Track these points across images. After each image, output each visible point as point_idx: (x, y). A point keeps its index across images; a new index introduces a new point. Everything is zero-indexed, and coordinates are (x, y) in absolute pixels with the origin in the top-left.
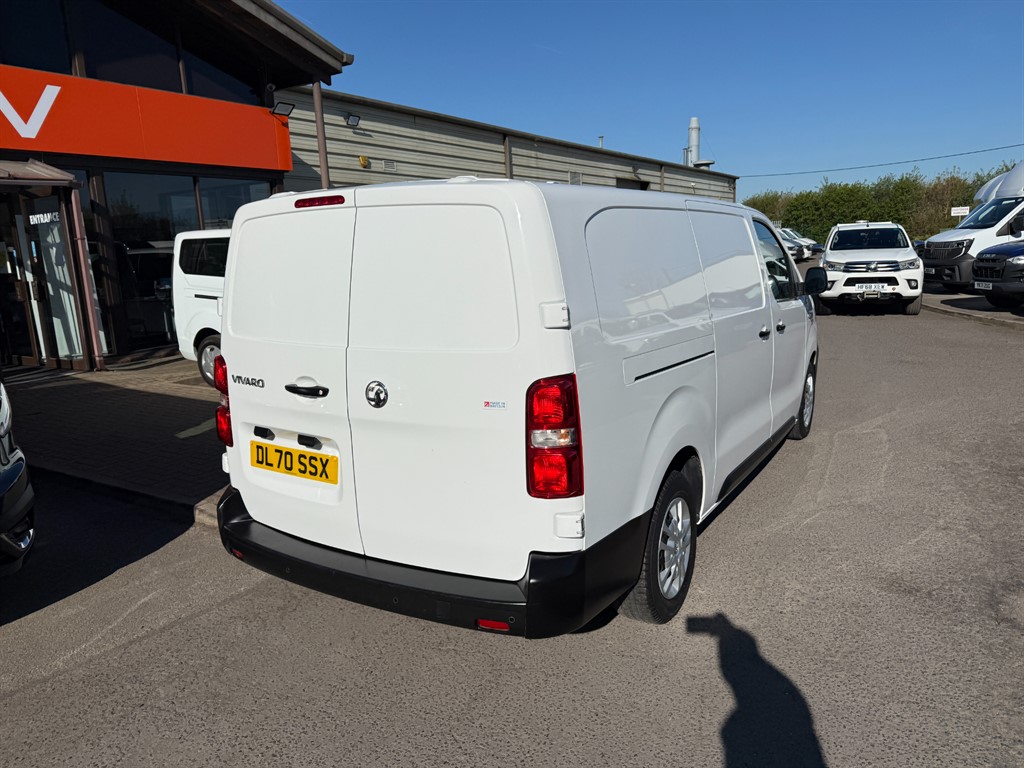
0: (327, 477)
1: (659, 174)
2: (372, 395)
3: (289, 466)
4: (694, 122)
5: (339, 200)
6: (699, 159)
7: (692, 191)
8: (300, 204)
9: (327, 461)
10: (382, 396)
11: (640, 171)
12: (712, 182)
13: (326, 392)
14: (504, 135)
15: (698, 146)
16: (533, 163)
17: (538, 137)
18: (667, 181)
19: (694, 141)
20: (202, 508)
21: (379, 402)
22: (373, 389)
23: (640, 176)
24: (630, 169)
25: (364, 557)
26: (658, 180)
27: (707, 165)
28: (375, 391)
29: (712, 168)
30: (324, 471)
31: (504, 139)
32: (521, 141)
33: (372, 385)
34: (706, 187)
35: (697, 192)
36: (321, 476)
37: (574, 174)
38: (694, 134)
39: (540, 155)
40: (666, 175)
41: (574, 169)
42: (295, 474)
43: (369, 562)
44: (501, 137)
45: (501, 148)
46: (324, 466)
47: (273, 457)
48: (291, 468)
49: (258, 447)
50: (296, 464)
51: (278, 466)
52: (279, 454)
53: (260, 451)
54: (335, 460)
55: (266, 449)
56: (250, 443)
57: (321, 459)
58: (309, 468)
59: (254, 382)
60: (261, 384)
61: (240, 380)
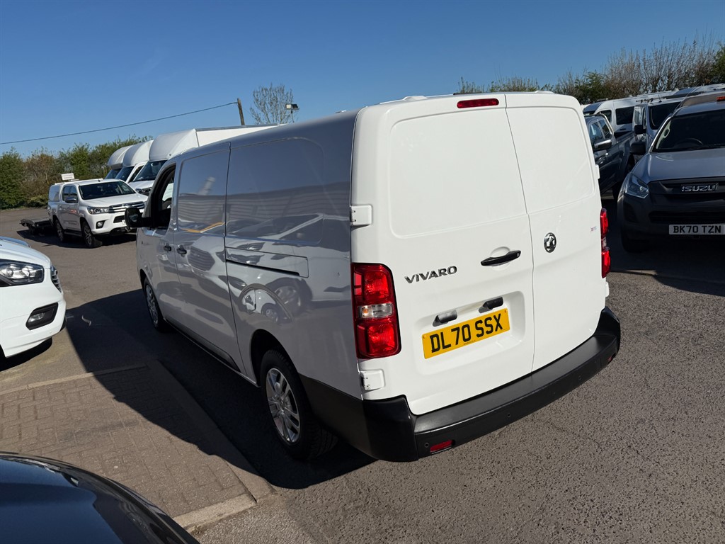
0: (501, 328)
2: (548, 244)
3: (467, 337)
5: (495, 102)
8: (462, 105)
9: (500, 315)
10: (554, 242)
13: (520, 252)
21: (551, 247)
22: (548, 239)
25: (533, 373)
28: (549, 241)
30: (498, 325)
33: (548, 237)
36: (496, 330)
42: (475, 341)
43: (533, 376)
46: (498, 321)
47: (450, 338)
48: (469, 339)
49: (432, 337)
50: (474, 332)
51: (457, 343)
52: (456, 332)
53: (435, 339)
54: (505, 311)
55: (442, 334)
56: (423, 337)
57: (495, 317)
58: (486, 329)
59: (443, 272)
60: (452, 270)
61: (420, 277)
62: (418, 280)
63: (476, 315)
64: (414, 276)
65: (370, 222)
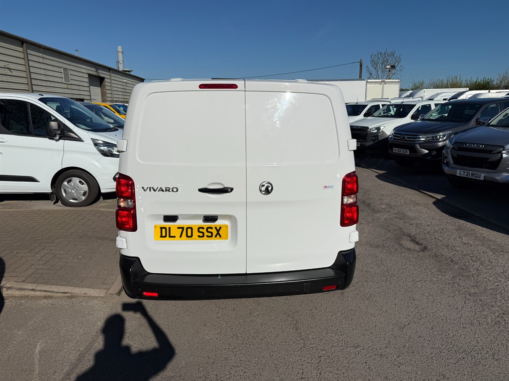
0: (220, 236)
1: (108, 74)
2: (263, 189)
3: (189, 235)
4: (120, 49)
5: (234, 86)
6: (124, 68)
7: (125, 84)
8: (202, 86)
9: (220, 228)
10: (270, 189)
11: (100, 71)
12: (133, 81)
13: (232, 189)
14: (22, 42)
15: (123, 61)
16: (41, 60)
17: (43, 46)
18: (113, 78)
19: (121, 59)
20: (8, 285)
21: (268, 192)
22: (264, 185)
23: (100, 74)
24: (94, 70)
25: (246, 274)
26: (109, 77)
27: (129, 71)
28: (265, 187)
29: (131, 73)
30: (218, 234)
31: (23, 44)
32: (33, 47)
34: (131, 83)
35: (127, 85)
36: (216, 236)
37: (65, 69)
38: (120, 55)
39: (44, 56)
40: (112, 75)
41: (65, 66)
42: (195, 239)
44: (20, 43)
45: (21, 49)
46: (218, 231)
47: (175, 232)
48: (192, 236)
49: (161, 228)
50: (196, 233)
51: (181, 237)
52: (181, 229)
53: (164, 230)
54: (226, 226)
55: (170, 228)
56: (155, 227)
57: (216, 228)
58: (206, 234)
59: (168, 190)
60: (175, 190)
61: (152, 189)
62: (150, 190)
63: (200, 223)
64: (148, 188)
65: (124, 150)
